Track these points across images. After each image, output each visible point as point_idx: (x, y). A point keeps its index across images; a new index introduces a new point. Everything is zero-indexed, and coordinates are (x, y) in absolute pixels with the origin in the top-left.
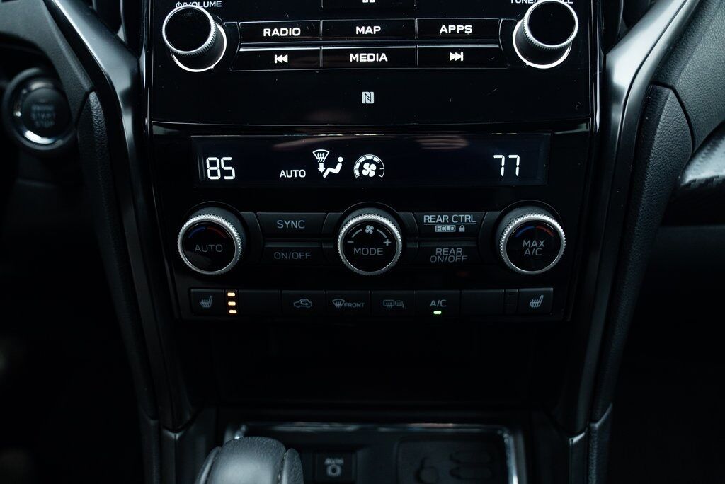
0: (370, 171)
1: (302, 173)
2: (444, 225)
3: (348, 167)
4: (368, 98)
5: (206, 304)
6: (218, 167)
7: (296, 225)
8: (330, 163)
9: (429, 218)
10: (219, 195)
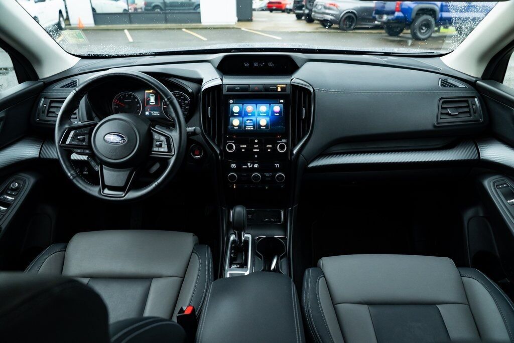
0: (256, 166)
1: (246, 167)
2: (267, 175)
3: (253, 166)
4: (256, 156)
5: (230, 186)
6: (233, 166)
7: (245, 174)
8: (250, 165)
9: (265, 174)
10: (233, 170)
